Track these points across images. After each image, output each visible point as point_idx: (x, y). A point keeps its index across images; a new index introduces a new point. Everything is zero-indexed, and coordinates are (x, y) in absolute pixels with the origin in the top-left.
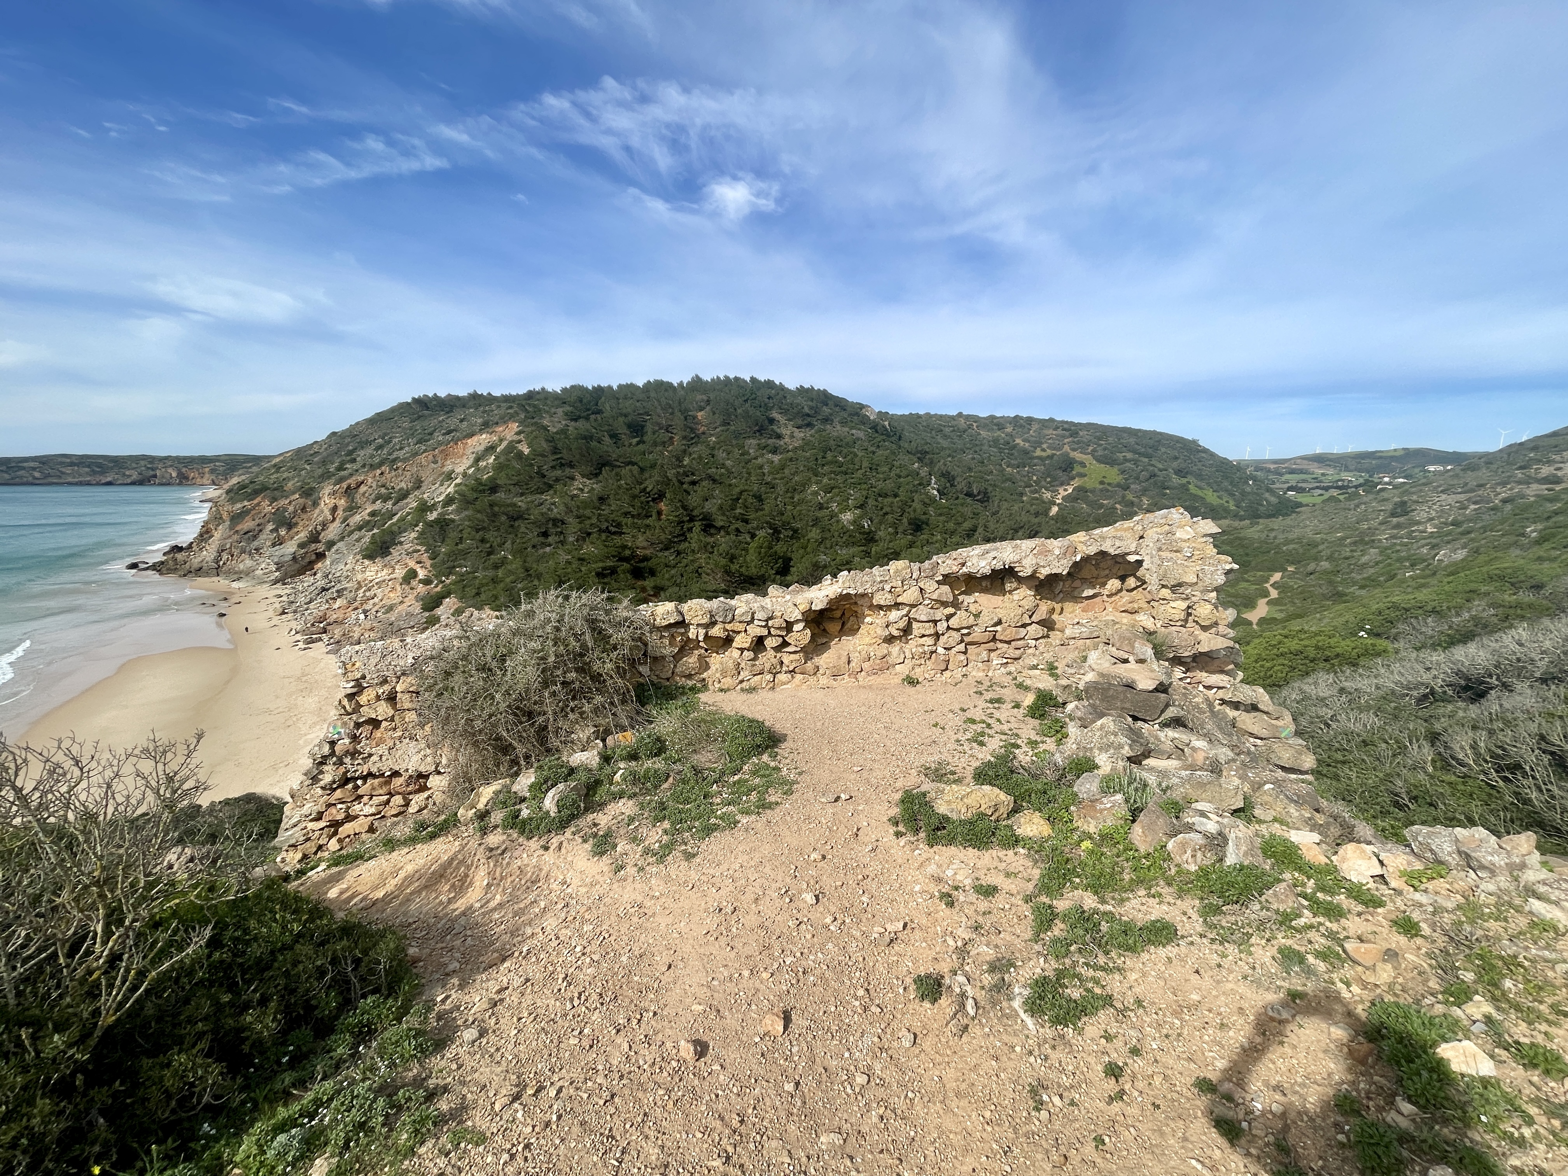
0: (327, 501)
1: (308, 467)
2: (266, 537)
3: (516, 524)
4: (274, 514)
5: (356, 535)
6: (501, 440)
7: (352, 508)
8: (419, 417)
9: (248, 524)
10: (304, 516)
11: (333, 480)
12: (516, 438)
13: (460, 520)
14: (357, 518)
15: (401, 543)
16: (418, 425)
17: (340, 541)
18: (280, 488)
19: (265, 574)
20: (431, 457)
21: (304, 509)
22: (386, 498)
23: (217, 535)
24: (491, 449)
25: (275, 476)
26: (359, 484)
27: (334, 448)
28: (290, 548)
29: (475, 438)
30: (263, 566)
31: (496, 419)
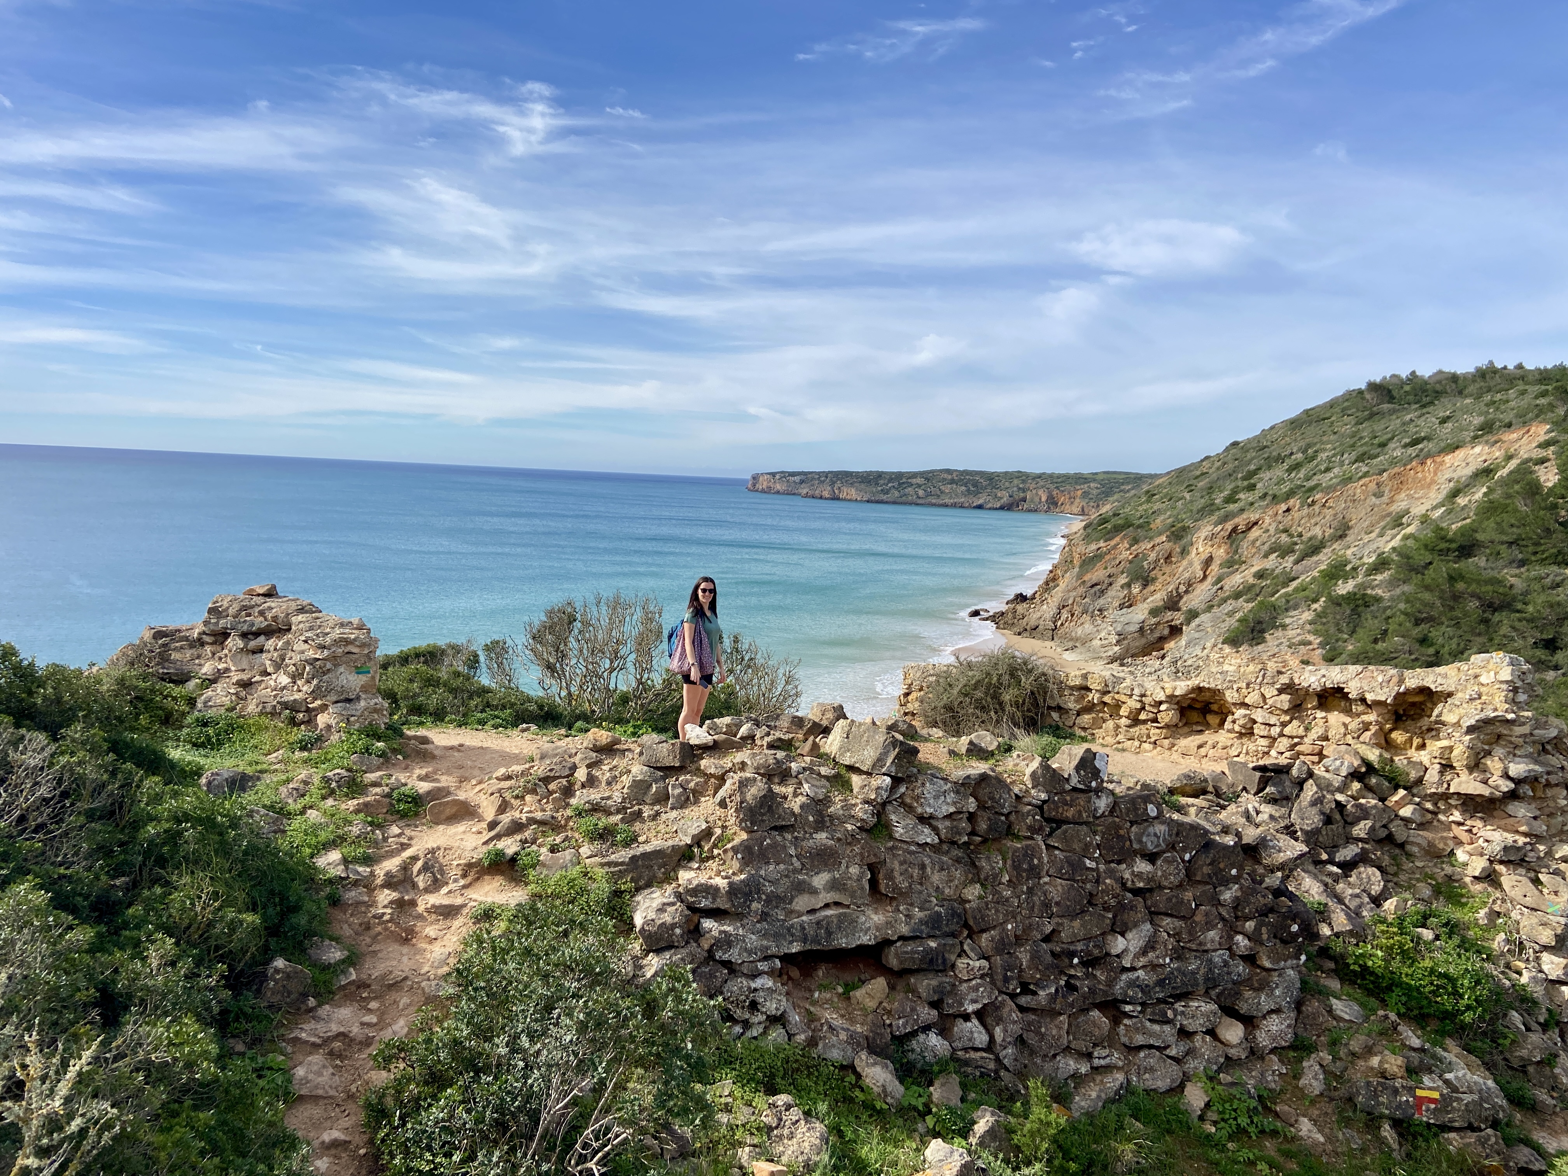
0: (1200, 548)
1: (1188, 496)
2: (1115, 594)
3: (1497, 617)
4: (1131, 562)
5: (1228, 607)
6: (1509, 458)
7: (1233, 564)
8: (1372, 416)
9: (1097, 574)
10: (1167, 569)
11: (1214, 518)
12: (1542, 453)
13: (1392, 599)
14: (1236, 580)
15: (1284, 627)
16: (1366, 430)
17: (1204, 612)
18: (1145, 526)
19: (1103, 646)
20: (1373, 486)
21: (1168, 558)
22: (1284, 551)
23: (1063, 584)
24: (1486, 472)
25: (1144, 507)
26: (1251, 526)
27: (1230, 467)
28: (1140, 614)
29: (1460, 454)
30: (1102, 635)
31: (1507, 417)
